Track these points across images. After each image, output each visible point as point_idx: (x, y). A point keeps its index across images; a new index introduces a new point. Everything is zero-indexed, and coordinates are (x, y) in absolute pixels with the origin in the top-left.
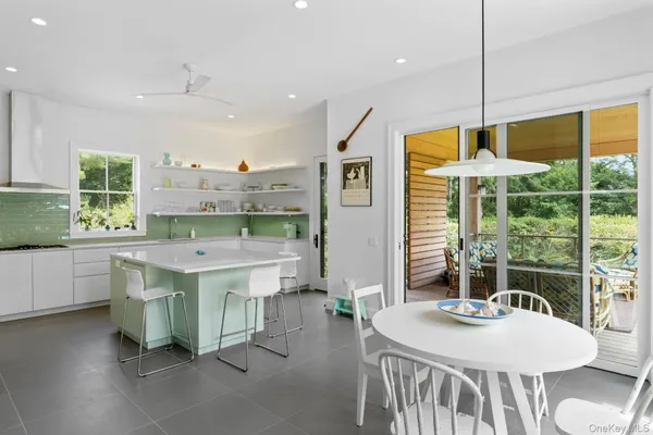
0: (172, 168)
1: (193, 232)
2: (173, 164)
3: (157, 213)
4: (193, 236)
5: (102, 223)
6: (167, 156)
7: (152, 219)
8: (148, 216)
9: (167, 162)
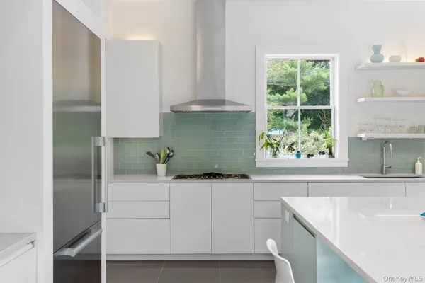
0: (387, 68)
1: (419, 165)
2: (386, 60)
3: (363, 135)
4: (419, 171)
5: (291, 149)
6: (377, 49)
7: (355, 143)
8: (350, 139)
9: (377, 58)
